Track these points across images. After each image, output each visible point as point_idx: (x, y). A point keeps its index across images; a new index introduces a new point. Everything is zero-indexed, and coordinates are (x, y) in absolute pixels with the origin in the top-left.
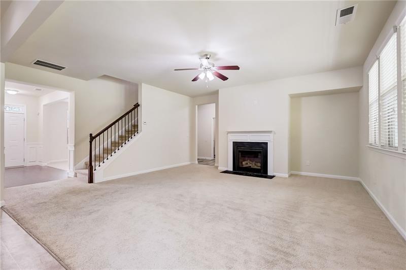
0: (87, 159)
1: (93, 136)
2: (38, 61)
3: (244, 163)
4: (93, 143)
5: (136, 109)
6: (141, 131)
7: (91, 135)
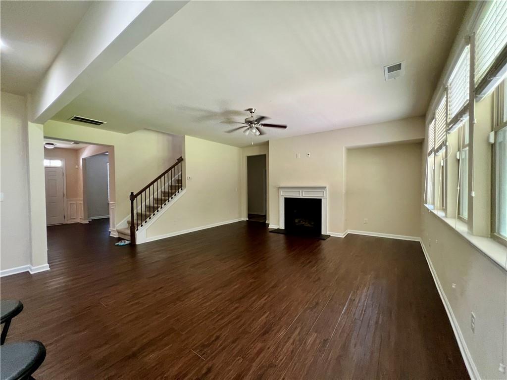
0: (129, 218)
1: (134, 194)
2: (76, 118)
3: (297, 221)
4: (135, 202)
5: (179, 164)
6: (185, 187)
7: (132, 193)
